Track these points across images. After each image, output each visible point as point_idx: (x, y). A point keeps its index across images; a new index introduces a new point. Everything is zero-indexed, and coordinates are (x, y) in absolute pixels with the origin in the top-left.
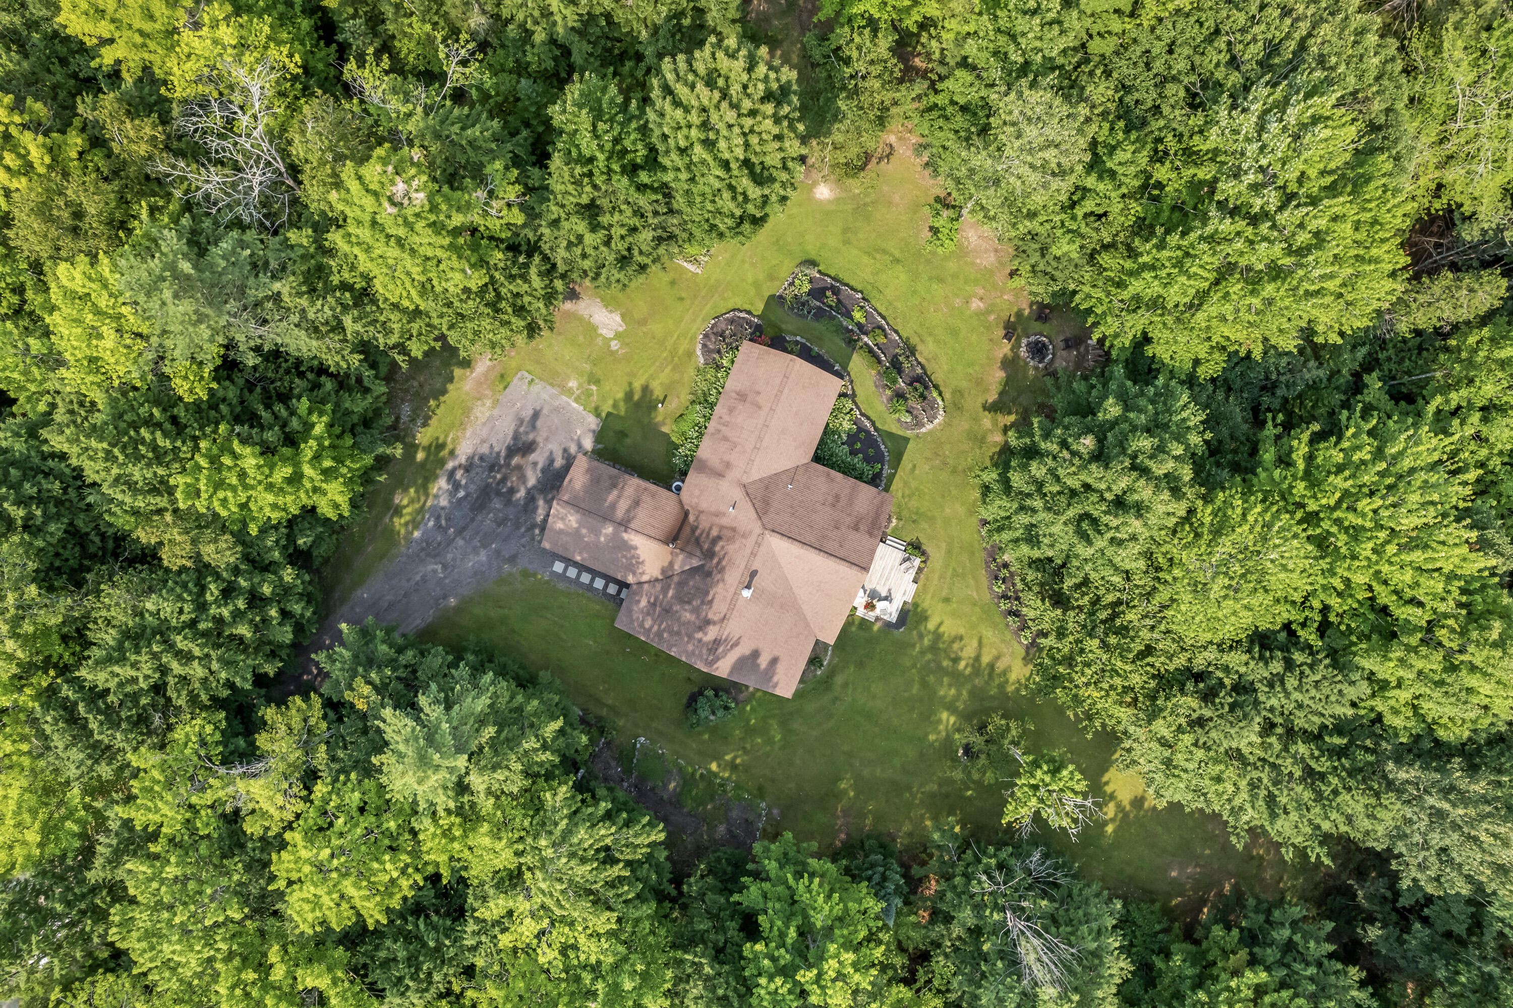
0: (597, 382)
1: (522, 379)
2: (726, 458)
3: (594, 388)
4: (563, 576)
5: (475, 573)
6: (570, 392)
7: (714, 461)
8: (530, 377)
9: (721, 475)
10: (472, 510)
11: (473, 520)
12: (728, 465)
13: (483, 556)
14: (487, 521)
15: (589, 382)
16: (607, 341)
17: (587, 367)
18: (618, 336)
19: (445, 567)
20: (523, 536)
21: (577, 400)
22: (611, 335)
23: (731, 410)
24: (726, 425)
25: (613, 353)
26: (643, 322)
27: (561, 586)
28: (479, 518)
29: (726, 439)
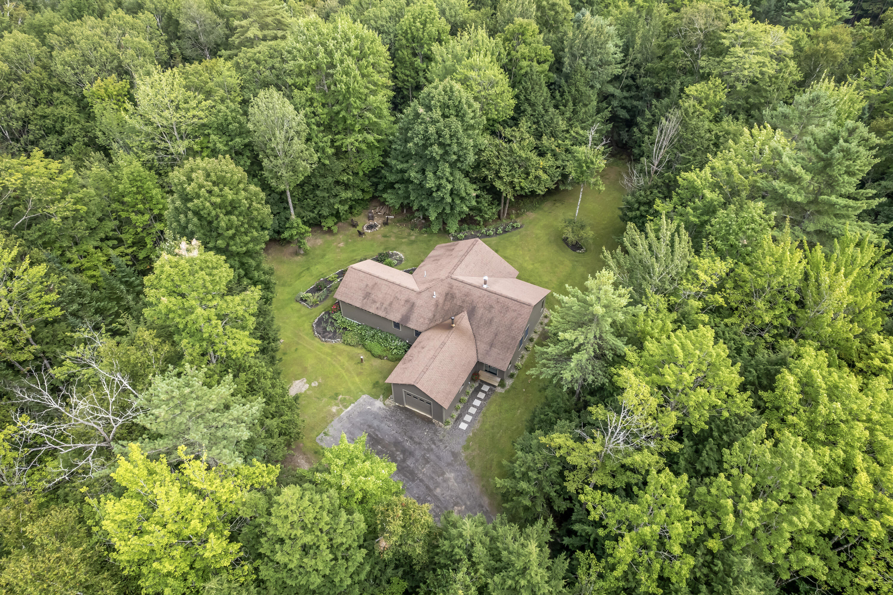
0: (337, 395)
1: (322, 440)
2: (402, 302)
3: (340, 397)
4: (470, 424)
5: (464, 482)
6: (339, 412)
7: (403, 310)
8: (322, 435)
9: (413, 305)
10: (413, 481)
11: (421, 481)
12: (407, 301)
13: (450, 475)
14: (424, 471)
15: (336, 399)
16: (311, 388)
17: (325, 400)
18: (309, 382)
19: (456, 504)
20: (438, 447)
21: (346, 407)
22: (307, 386)
23: (374, 302)
24: (382, 304)
25: (320, 385)
26: (305, 369)
27: (477, 426)
28: (421, 475)
29: (391, 304)
